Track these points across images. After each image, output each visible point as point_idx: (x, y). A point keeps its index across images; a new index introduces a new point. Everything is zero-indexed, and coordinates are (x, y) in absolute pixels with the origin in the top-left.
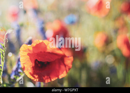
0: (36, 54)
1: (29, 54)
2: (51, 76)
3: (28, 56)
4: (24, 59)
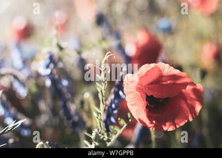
1: (138, 89)
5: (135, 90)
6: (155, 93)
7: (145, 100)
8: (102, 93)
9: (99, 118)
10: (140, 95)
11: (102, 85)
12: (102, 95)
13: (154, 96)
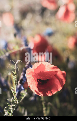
0: (38, 75)
1: (33, 76)
2: (52, 91)
3: (33, 78)
4: (30, 80)
5: (31, 76)
6: (42, 77)
7: (37, 81)
8: (15, 80)
9: (14, 92)
10: (34, 79)
11: (15, 76)
12: (15, 81)
13: (41, 79)
